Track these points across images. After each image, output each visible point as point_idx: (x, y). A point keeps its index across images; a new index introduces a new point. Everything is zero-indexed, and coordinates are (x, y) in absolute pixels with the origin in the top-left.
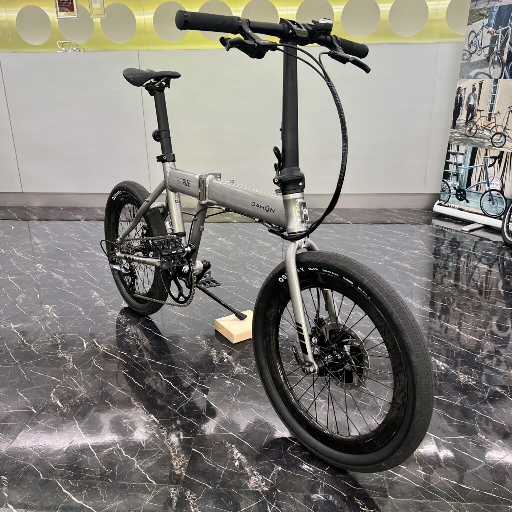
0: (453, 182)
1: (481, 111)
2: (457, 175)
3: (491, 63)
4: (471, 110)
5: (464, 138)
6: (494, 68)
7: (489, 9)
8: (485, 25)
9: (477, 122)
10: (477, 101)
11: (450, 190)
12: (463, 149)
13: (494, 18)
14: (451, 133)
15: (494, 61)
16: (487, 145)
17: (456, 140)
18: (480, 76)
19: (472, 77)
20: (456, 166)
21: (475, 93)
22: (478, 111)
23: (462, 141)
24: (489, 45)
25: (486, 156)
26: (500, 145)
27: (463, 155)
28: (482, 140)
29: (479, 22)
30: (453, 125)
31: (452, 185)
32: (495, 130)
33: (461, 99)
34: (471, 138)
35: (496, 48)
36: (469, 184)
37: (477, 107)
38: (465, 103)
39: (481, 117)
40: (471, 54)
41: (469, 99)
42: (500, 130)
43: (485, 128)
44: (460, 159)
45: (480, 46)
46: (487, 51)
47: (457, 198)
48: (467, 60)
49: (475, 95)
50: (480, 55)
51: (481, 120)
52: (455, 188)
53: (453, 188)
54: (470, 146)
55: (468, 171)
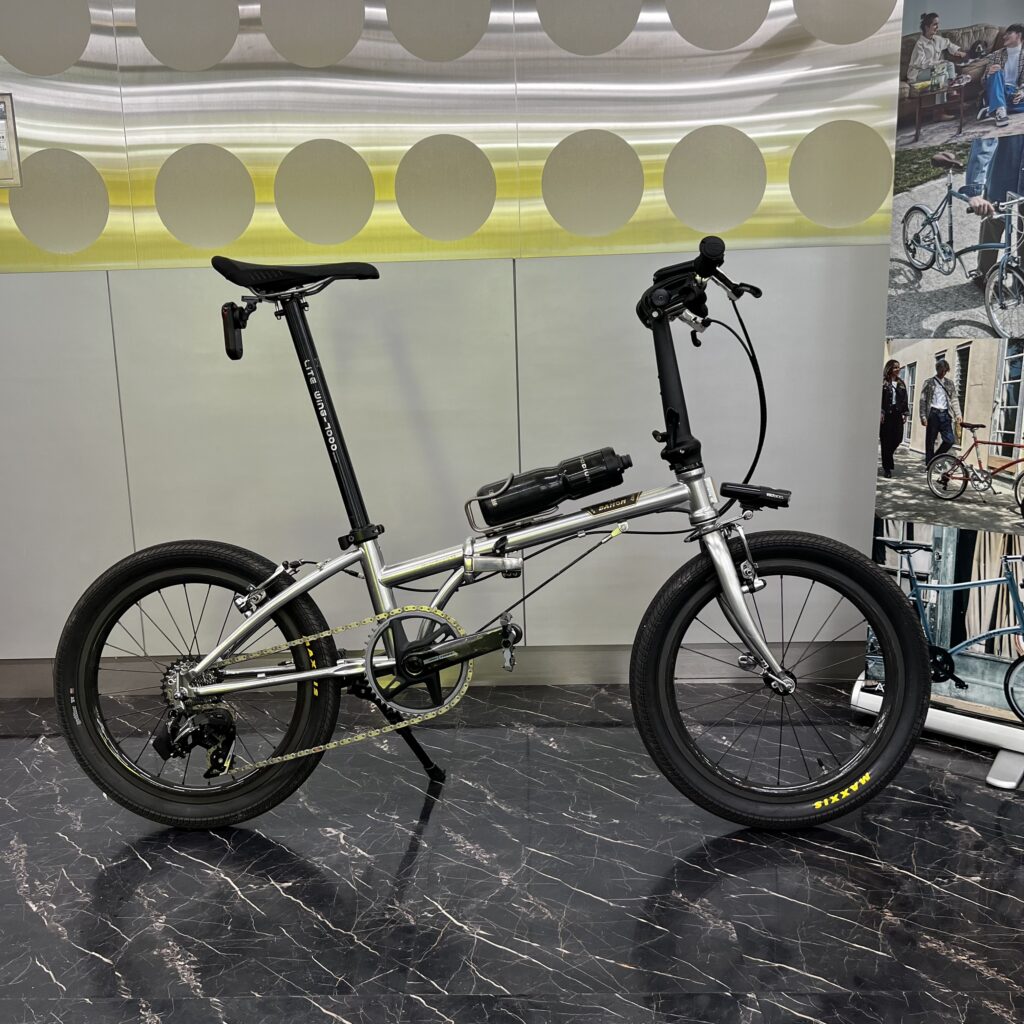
1: (972, 427)
3: (990, 292)
4: (939, 424)
5: (925, 502)
6: (1003, 307)
7: (964, 146)
8: (956, 189)
9: (963, 458)
12: (924, 533)
13: (986, 169)
14: (879, 488)
15: (999, 289)
16: (1007, 524)
17: (897, 508)
18: (956, 331)
19: (931, 332)
20: (907, 581)
21: (948, 375)
22: (963, 425)
23: (919, 511)
24: (976, 243)
25: (1009, 552)
27: (927, 549)
28: (987, 509)
29: (933, 182)
30: (885, 464)
33: (902, 394)
34: (949, 503)
36: (959, 632)
37: (960, 416)
38: (915, 405)
39: (976, 443)
40: (918, 272)
41: (928, 392)
43: (993, 474)
44: (921, 562)
45: (948, 249)
46: (972, 261)
48: (905, 286)
49: (948, 382)
50: (949, 273)
51: (977, 452)
54: (949, 524)
55: (950, 595)
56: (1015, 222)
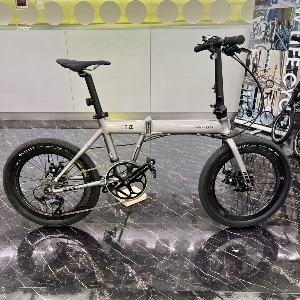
0: (245, 106)
1: (260, 67)
2: (247, 102)
3: (265, 40)
4: (255, 66)
5: (251, 82)
6: (267, 44)
8: (262, 19)
9: (258, 73)
10: (258, 62)
11: (243, 111)
12: (250, 88)
14: (244, 79)
15: (267, 40)
16: (263, 86)
17: (246, 83)
18: (259, 48)
19: (255, 48)
20: (246, 97)
22: (259, 67)
23: (250, 84)
24: (264, 30)
26: (270, 87)
27: (250, 91)
29: (259, 17)
30: (245, 74)
31: (244, 108)
32: (267, 78)
33: (249, 60)
35: (268, 32)
36: (254, 108)
38: (251, 62)
39: (260, 70)
40: (255, 35)
41: (254, 60)
42: (270, 78)
43: (262, 77)
44: (249, 93)
45: (260, 31)
47: (247, 115)
48: (252, 38)
49: (257, 58)
50: (259, 36)
51: (260, 72)
52: (246, 110)
53: (245, 110)
54: (254, 86)
55: (253, 100)
56: (270, 27)
